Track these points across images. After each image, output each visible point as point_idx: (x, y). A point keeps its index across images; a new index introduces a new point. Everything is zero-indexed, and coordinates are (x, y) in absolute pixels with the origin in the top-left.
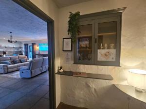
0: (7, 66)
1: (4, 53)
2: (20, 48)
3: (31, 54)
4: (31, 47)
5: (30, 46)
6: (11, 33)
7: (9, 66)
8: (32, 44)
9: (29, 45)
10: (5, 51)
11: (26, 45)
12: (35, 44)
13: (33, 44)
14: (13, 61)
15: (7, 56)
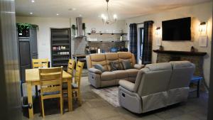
0: (100, 74)
5: (141, 29)
6: (107, 1)
7: (104, 74)
10: (99, 41)
14: (110, 64)
15: (102, 51)
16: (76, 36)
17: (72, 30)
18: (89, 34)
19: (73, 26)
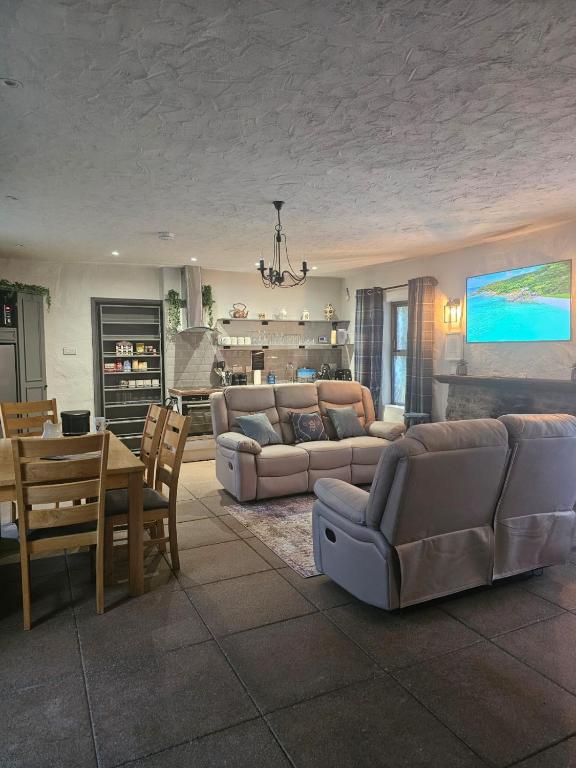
0: (256, 453)
1: (258, 362)
2: (335, 325)
3: (397, 374)
4: (403, 315)
5: (394, 306)
6: (278, 205)
7: (267, 452)
8: (413, 285)
9: (391, 297)
10: (259, 345)
11: (371, 298)
12: (433, 282)
13: (420, 287)
14: (291, 421)
15: (268, 379)
16: (181, 328)
17: (166, 307)
18: (226, 322)
19: (172, 294)
